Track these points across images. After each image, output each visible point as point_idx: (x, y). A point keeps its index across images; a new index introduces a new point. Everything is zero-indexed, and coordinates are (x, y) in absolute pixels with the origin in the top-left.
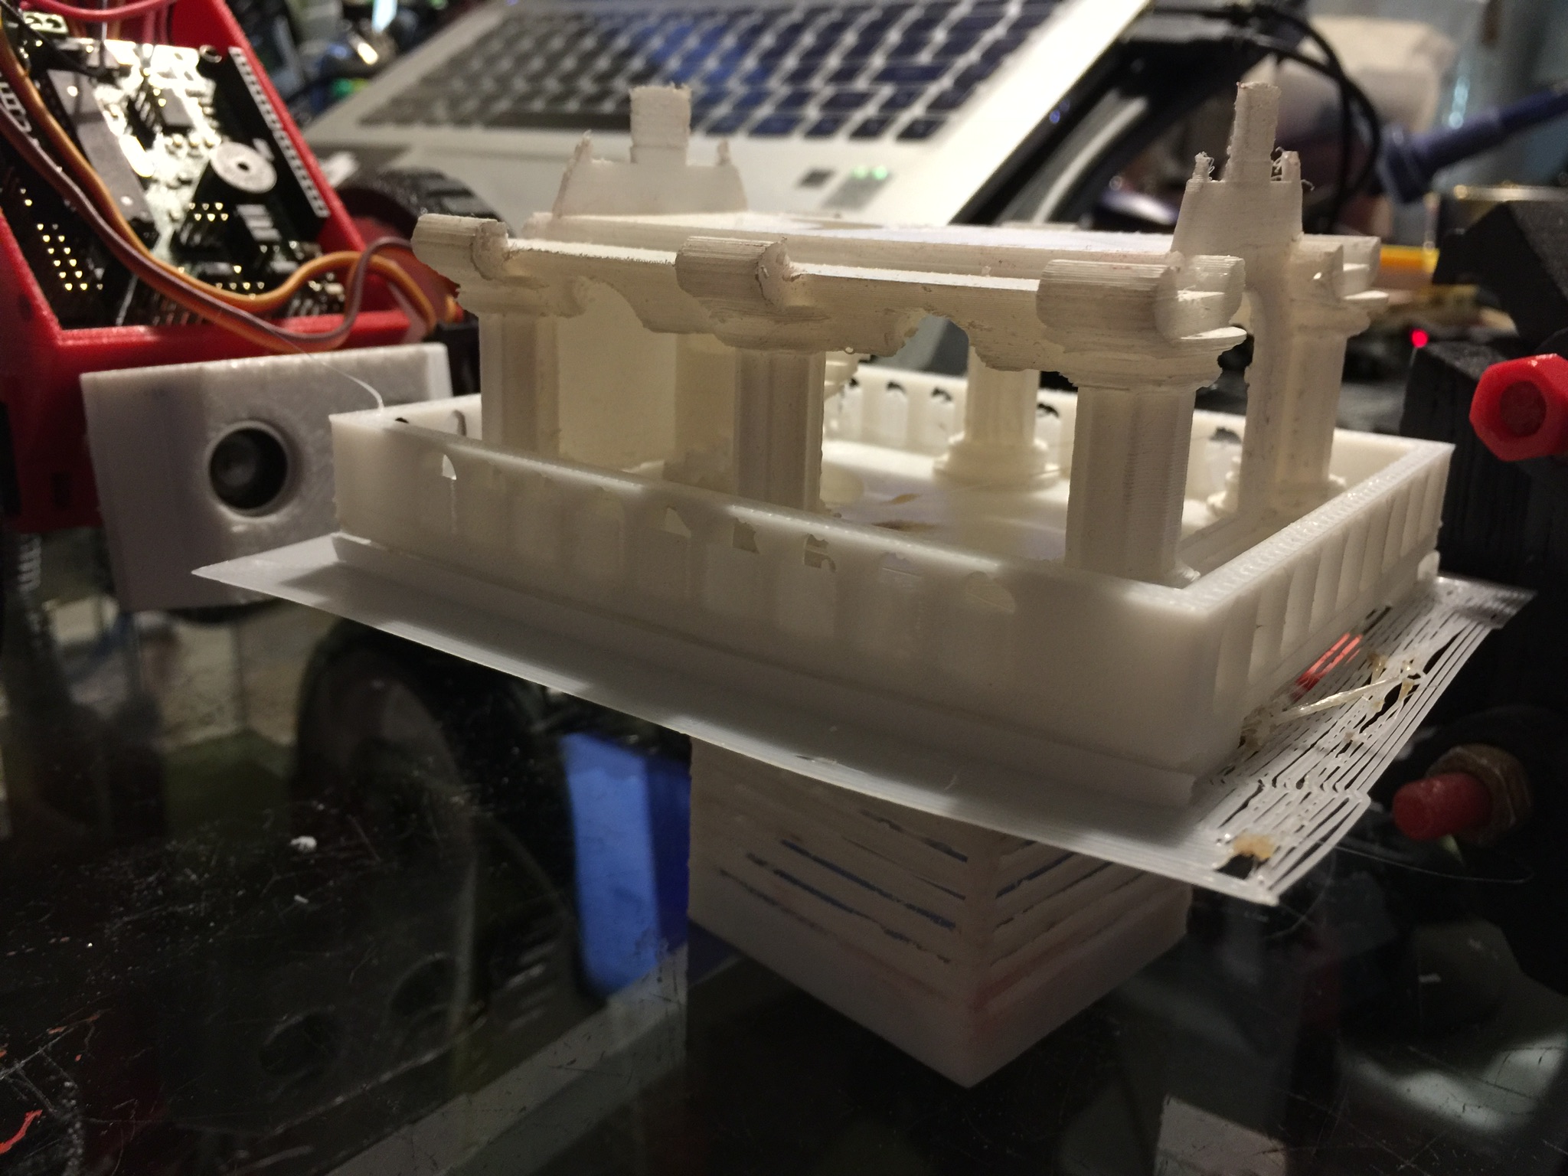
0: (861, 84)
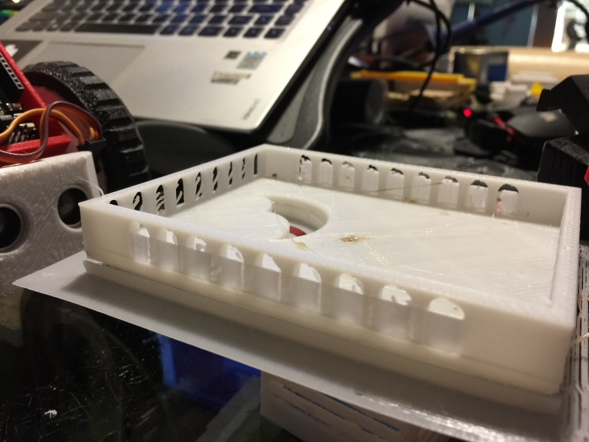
0: (245, 13)
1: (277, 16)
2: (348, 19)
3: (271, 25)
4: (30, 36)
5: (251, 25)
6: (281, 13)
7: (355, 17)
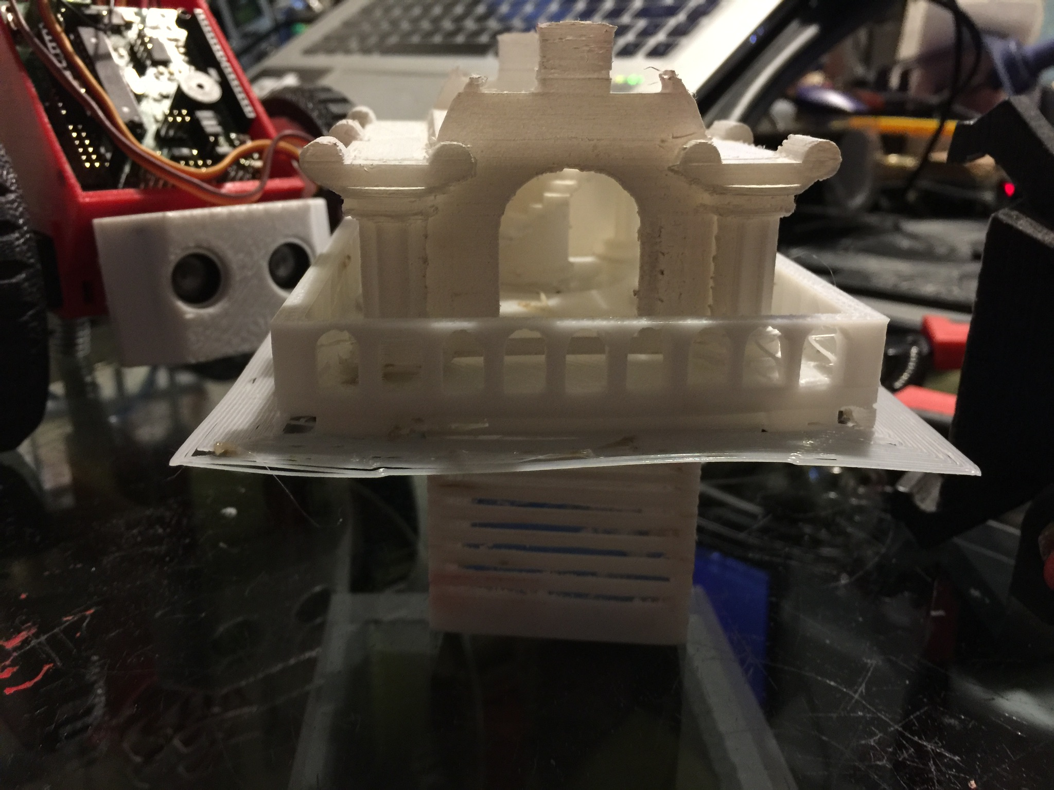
1: (672, 22)
2: (794, 25)
3: (661, 37)
4: (319, 61)
5: (630, 37)
6: (681, 17)
7: (806, 22)
